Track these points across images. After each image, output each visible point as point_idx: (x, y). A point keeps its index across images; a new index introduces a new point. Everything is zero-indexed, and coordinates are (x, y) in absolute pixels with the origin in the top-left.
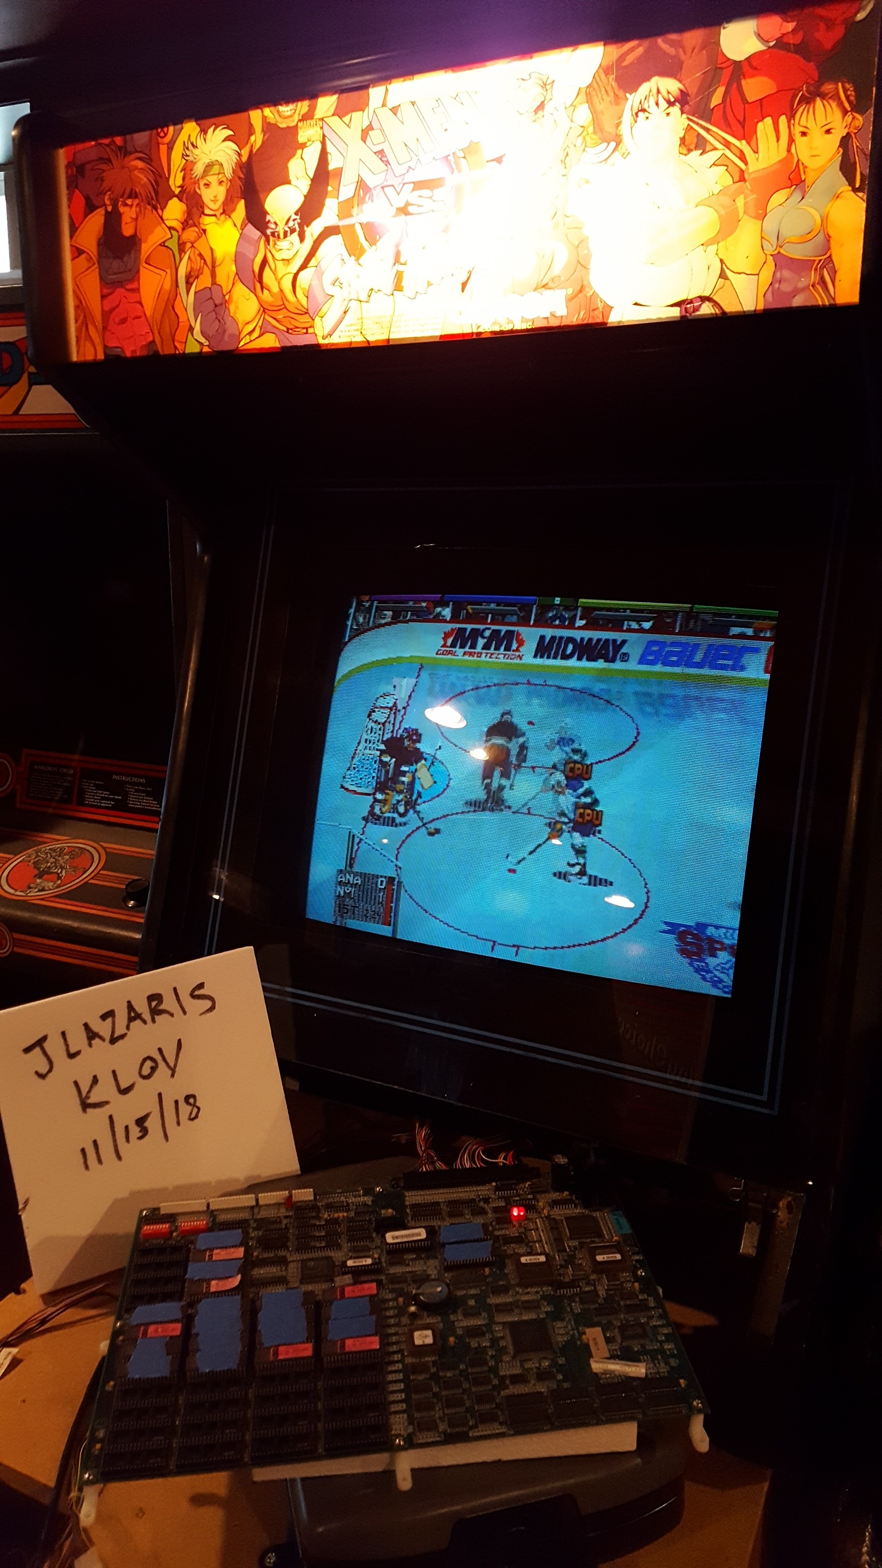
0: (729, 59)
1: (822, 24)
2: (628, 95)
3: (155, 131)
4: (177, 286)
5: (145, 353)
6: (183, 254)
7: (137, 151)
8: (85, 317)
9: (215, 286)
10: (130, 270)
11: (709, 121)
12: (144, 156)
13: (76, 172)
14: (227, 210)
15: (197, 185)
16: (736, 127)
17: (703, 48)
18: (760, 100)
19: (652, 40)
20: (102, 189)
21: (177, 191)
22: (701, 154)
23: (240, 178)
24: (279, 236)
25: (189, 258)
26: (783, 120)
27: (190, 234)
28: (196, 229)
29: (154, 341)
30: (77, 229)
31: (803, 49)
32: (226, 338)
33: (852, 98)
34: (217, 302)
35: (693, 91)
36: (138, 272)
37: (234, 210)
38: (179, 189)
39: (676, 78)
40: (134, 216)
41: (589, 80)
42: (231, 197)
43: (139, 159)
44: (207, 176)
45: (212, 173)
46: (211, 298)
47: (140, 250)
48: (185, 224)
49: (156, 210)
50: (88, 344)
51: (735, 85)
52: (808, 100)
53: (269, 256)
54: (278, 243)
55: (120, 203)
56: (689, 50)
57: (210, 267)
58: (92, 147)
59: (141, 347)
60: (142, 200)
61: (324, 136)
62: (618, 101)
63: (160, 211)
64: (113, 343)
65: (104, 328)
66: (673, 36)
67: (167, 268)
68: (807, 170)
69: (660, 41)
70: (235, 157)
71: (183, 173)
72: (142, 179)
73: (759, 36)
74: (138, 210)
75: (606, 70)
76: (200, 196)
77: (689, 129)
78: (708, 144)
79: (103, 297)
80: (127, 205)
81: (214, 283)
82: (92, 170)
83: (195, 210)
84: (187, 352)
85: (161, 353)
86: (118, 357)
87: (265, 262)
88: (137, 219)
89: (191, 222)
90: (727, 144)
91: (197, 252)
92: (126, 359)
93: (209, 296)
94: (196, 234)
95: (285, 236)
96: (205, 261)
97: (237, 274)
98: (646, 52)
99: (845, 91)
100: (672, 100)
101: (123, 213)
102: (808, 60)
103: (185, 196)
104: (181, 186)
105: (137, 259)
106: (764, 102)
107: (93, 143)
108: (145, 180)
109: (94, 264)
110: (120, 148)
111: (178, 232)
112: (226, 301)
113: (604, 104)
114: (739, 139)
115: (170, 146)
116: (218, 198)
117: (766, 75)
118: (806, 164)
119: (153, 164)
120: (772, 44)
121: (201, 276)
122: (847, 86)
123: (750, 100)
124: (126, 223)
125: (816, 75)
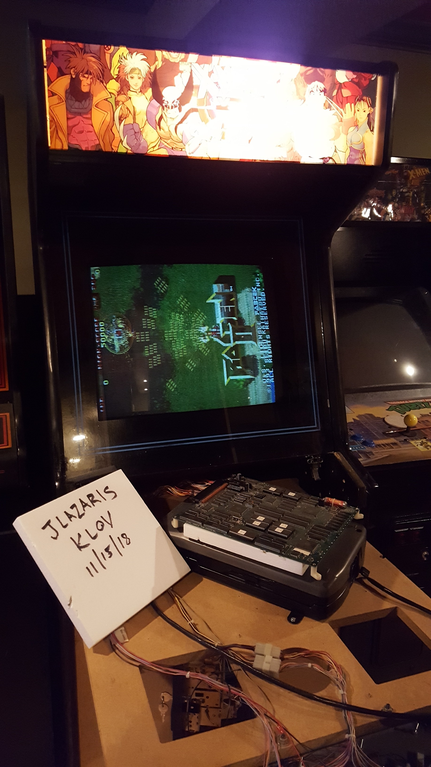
0: (338, 82)
1: (363, 79)
2: (308, 85)
3: (103, 46)
4: (114, 120)
5: (94, 149)
6: (118, 106)
7: (91, 53)
8: (56, 126)
9: (135, 124)
10: (86, 108)
11: (332, 100)
12: (96, 56)
13: (53, 53)
14: (142, 90)
15: (126, 77)
16: (340, 104)
17: (330, 76)
18: (347, 97)
19: (316, 68)
20: (69, 66)
21: (115, 77)
22: (330, 110)
23: (149, 78)
24: (169, 108)
25: (121, 108)
26: (353, 105)
27: (122, 98)
28: (125, 96)
29: (99, 144)
30: (52, 82)
31: (358, 84)
32: (141, 147)
33: (371, 103)
34: (136, 131)
35: (328, 89)
36: (91, 109)
37: (146, 92)
38: (117, 76)
39: (323, 83)
40: (89, 83)
41: (295, 77)
42: (145, 85)
43: (93, 57)
44: (132, 73)
45: (134, 73)
46: (133, 129)
47: (92, 100)
48: (119, 93)
49: (103, 83)
50: (58, 141)
51: (340, 91)
52: (359, 100)
53: (164, 115)
54: (168, 110)
55: (80, 75)
56: (327, 76)
57: (133, 115)
58: (64, 44)
59: (92, 146)
60: (94, 77)
61: (191, 70)
62: (304, 86)
63: (105, 84)
64: (74, 142)
65: (69, 134)
66: (322, 69)
67: (109, 111)
68: (359, 122)
69: (318, 69)
70: (147, 69)
71: (119, 69)
72: (94, 67)
73: (346, 76)
74: (92, 80)
75: (302, 75)
76: (128, 82)
77: (326, 101)
78: (332, 108)
79: (68, 119)
80: (85, 77)
81: (134, 122)
82: (63, 55)
83: (125, 87)
84: (118, 151)
85: (104, 150)
86: (77, 149)
87: (161, 117)
88: (90, 85)
89: (122, 92)
90: (337, 109)
91: (125, 107)
92: (82, 151)
93: (132, 128)
94: (125, 99)
95: (172, 108)
96: (130, 111)
97: (147, 120)
98: (314, 72)
99: (369, 100)
100: (322, 90)
101: (82, 80)
102: (360, 88)
103: (119, 80)
104: (118, 75)
105: (90, 104)
106: (348, 98)
107: (64, 42)
108: (96, 67)
109: (63, 101)
110: (81, 49)
111: (115, 96)
112: (141, 131)
113: (300, 86)
114: (341, 108)
115: (112, 55)
116: (138, 84)
117: (349, 89)
118: (359, 120)
119: (101, 61)
120: (350, 80)
121: (127, 118)
122: (370, 99)
123: (344, 96)
124: (84, 86)
125: (362, 93)
